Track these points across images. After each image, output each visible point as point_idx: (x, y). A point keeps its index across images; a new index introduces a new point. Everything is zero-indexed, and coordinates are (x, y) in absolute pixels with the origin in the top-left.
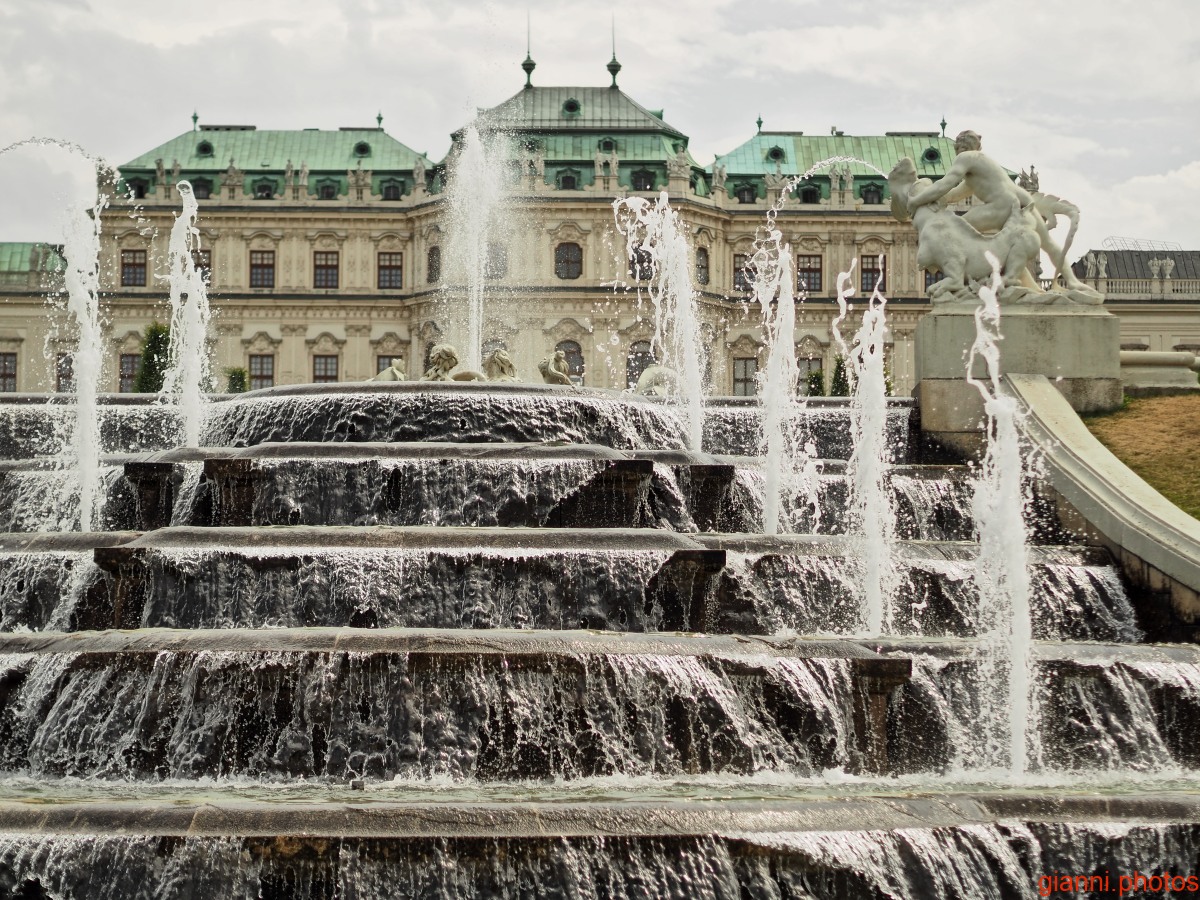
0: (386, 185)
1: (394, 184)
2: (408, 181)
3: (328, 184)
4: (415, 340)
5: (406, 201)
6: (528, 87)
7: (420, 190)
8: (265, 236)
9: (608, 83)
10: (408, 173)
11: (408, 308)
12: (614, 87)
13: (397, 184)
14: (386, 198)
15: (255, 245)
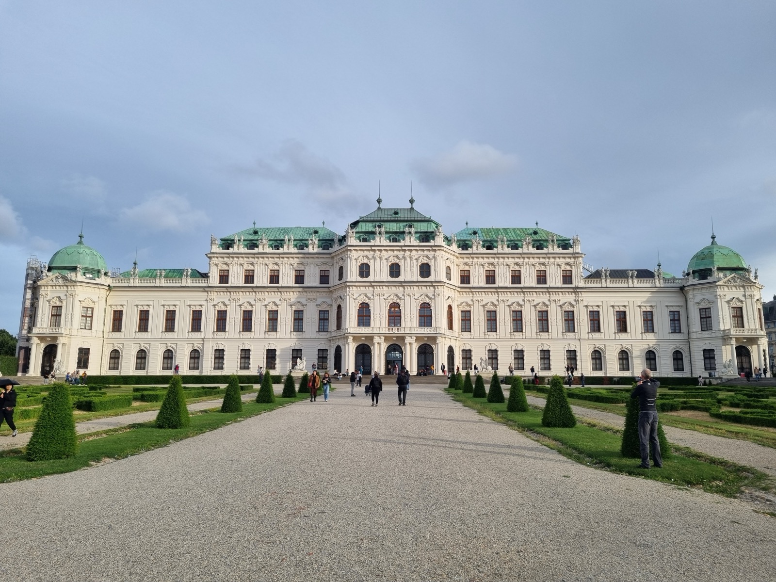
0: (324, 244)
1: (327, 243)
2: (332, 243)
3: (301, 244)
4: (334, 304)
5: (331, 250)
6: (379, 208)
7: (336, 245)
8: (275, 264)
9: (410, 207)
10: (333, 240)
11: (331, 291)
12: (412, 209)
13: (328, 244)
14: (324, 249)
15: (272, 268)
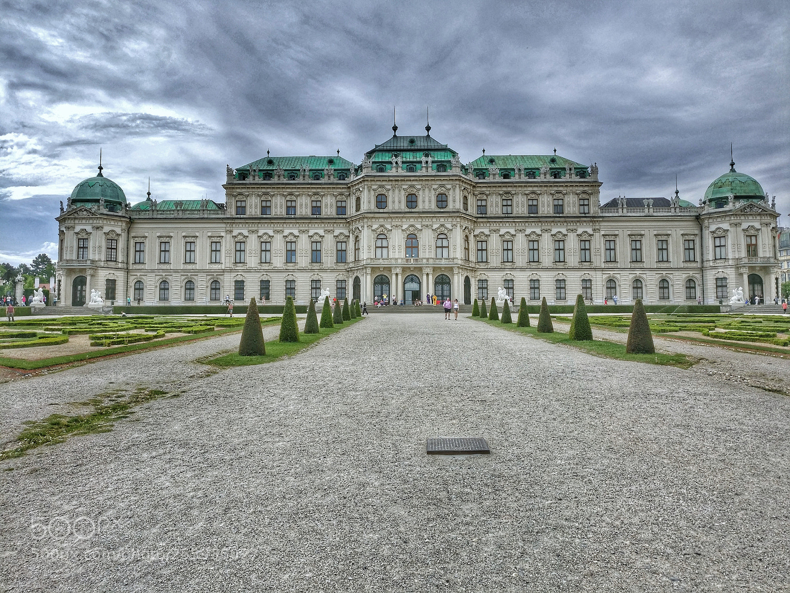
0: (340, 174)
2: (348, 173)
3: (317, 174)
4: (351, 235)
6: (395, 136)
7: (352, 175)
8: (293, 195)
9: (426, 134)
10: (349, 170)
11: (348, 222)
12: (428, 136)
13: (344, 174)
14: (340, 179)
15: (288, 198)
